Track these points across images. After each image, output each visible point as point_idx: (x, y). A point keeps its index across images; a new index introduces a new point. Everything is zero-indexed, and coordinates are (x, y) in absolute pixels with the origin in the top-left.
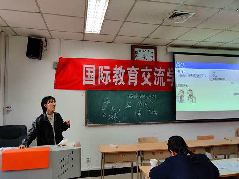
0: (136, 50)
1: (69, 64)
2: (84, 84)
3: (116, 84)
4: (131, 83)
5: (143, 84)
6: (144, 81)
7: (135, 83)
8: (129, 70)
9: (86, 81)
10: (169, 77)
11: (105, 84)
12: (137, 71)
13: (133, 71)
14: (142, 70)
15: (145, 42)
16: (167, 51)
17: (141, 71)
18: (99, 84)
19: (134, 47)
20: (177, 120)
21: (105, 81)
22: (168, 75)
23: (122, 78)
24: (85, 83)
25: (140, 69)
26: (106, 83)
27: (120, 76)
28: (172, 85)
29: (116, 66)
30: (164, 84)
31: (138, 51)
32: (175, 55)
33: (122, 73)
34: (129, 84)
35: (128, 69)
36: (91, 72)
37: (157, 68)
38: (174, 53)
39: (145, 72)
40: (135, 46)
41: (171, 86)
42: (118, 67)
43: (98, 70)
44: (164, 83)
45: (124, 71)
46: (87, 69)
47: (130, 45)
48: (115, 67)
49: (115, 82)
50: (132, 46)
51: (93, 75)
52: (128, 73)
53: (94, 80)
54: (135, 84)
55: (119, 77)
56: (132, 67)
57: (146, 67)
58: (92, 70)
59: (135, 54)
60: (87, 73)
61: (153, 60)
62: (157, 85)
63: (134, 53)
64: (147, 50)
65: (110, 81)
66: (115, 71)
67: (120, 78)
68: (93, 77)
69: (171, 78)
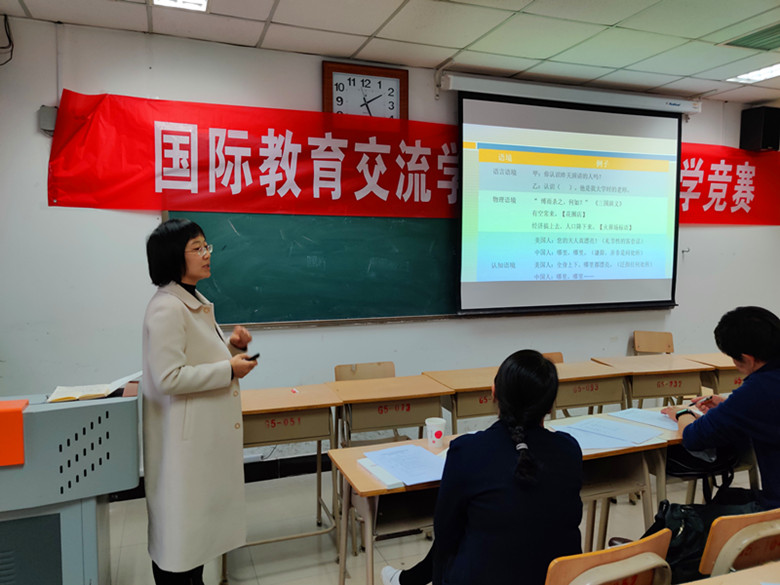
0: (339, 78)
1: (101, 118)
2: (158, 190)
3: (270, 192)
4: (321, 189)
5: (360, 195)
6: (366, 184)
7: (333, 189)
8: (316, 147)
9: (164, 178)
10: (445, 173)
11: (234, 193)
12: (342, 149)
13: (328, 151)
14: (359, 147)
15: (366, 53)
16: (439, 86)
17: (356, 150)
18: (212, 189)
19: (330, 67)
20: (463, 308)
21: (232, 181)
22: (440, 167)
23: (291, 173)
24: (160, 185)
25: (351, 146)
26: (236, 189)
27: (284, 165)
28: (451, 199)
29: (271, 131)
30: (426, 197)
31: (346, 83)
32: (465, 100)
33: (290, 154)
34: (316, 194)
35: (312, 141)
36: (183, 147)
37: (408, 144)
38: (463, 95)
39: (367, 154)
40: (334, 65)
41: (450, 202)
42: (276, 135)
43: (208, 142)
44: (429, 192)
45: (297, 148)
46: (168, 139)
47: (319, 60)
48: (266, 134)
49: (268, 185)
50: (324, 62)
51: (189, 161)
52: (313, 157)
53: (195, 176)
54: (336, 195)
55: (280, 170)
56: (324, 137)
57: (373, 139)
58: (185, 140)
59: (336, 94)
60: (168, 154)
61: (395, 114)
62: (406, 197)
63: (332, 89)
64: (374, 80)
65: (249, 181)
66: (266, 146)
67: (283, 172)
68: (189, 167)
69: (448, 178)
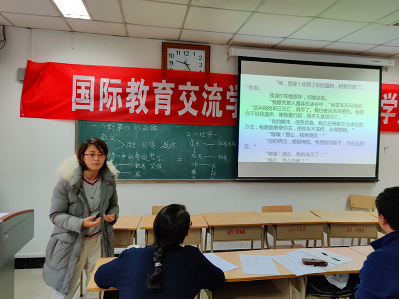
0: (171, 51)
1: (48, 74)
2: (74, 109)
3: (132, 111)
4: (159, 109)
5: (181, 113)
6: (185, 107)
7: (166, 110)
8: (157, 88)
9: (77, 104)
10: (231, 101)
11: (112, 111)
12: (172, 89)
13: (164, 90)
14: (181, 87)
16: (228, 54)
17: (179, 89)
18: (101, 109)
19: (166, 46)
20: (239, 176)
21: (111, 105)
22: (228, 98)
23: (143, 101)
24: (74, 107)
25: (177, 87)
26: (113, 109)
27: (140, 97)
28: (234, 116)
29: (133, 79)
30: (219, 114)
31: (176, 53)
32: (242, 61)
33: (143, 91)
34: (157, 112)
35: (155, 84)
36: (87, 88)
37: (209, 86)
38: (241, 59)
39: (186, 91)
40: (168, 45)
42: (136, 81)
43: (99, 85)
44: (221, 111)
45: (147, 88)
46: (79, 84)
47: (160, 42)
48: (130, 81)
49: (130, 107)
50: (163, 43)
51: (89, 95)
52: (155, 93)
53: (92, 102)
54: (168, 113)
55: (137, 99)
56: (161, 82)
57: (189, 83)
58: (88, 84)
59: (169, 59)
60: (79, 91)
61: (203, 70)
62: (208, 114)
63: (166, 57)
64: (191, 52)
65: (120, 106)
66: (130, 87)
67: (139, 100)
68: (90, 98)
69: (233, 104)
